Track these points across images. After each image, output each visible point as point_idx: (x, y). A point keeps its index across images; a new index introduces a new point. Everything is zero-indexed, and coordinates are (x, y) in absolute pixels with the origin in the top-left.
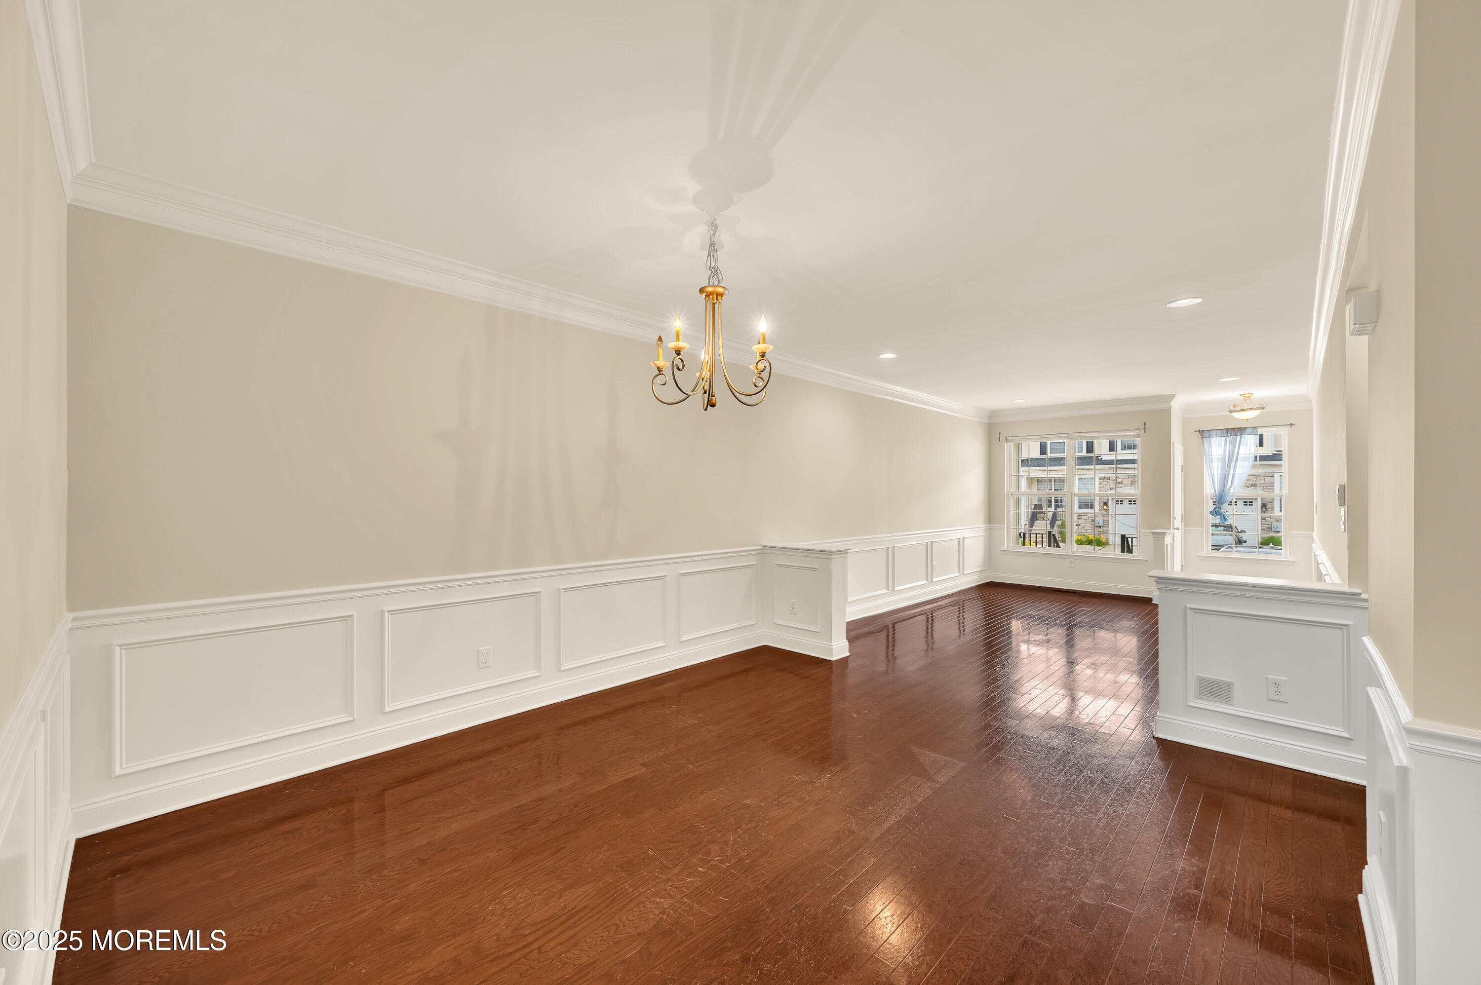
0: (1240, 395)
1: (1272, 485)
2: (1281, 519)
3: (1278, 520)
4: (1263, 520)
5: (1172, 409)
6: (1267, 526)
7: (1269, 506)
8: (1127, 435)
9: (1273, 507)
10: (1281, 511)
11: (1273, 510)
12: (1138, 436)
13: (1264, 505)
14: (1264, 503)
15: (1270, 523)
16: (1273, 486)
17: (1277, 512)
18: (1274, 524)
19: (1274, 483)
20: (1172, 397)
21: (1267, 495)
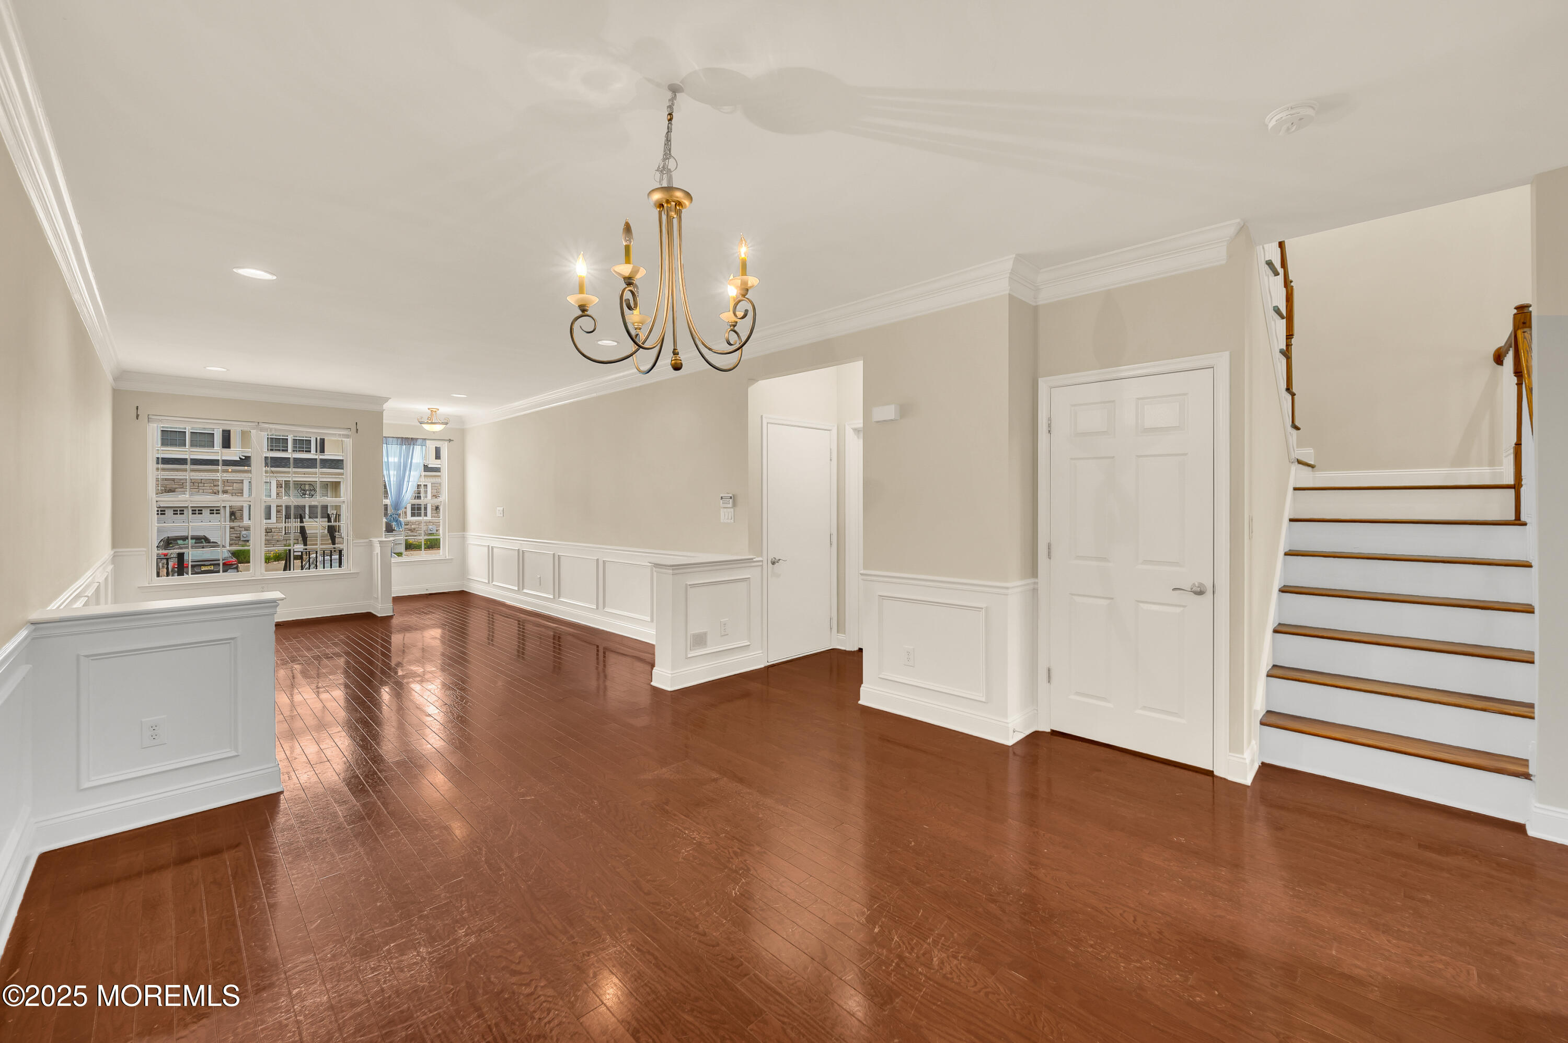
0: (429, 409)
1: (241, 491)
2: (250, 528)
3: (247, 529)
4: (231, 530)
5: (384, 413)
6: (236, 535)
7: (238, 514)
8: (336, 434)
9: (242, 515)
10: (250, 519)
11: (242, 518)
12: (347, 436)
13: (232, 514)
14: (233, 511)
15: (239, 532)
16: (243, 493)
17: (246, 522)
18: (244, 532)
19: (243, 490)
20: (386, 400)
21: (236, 501)
